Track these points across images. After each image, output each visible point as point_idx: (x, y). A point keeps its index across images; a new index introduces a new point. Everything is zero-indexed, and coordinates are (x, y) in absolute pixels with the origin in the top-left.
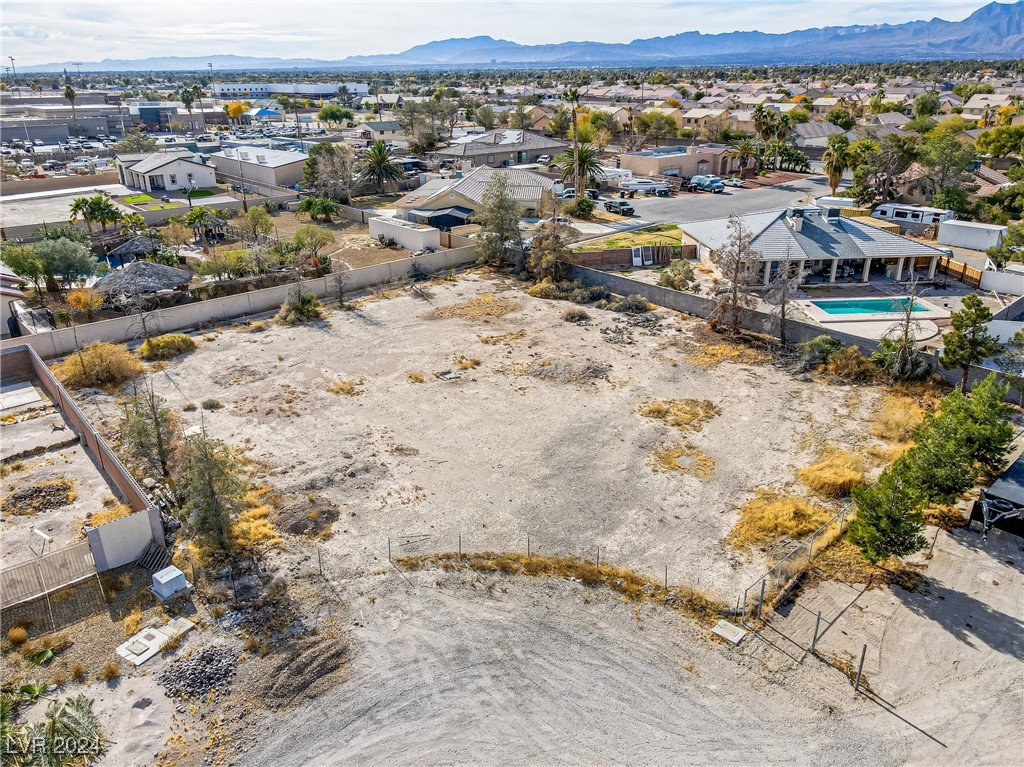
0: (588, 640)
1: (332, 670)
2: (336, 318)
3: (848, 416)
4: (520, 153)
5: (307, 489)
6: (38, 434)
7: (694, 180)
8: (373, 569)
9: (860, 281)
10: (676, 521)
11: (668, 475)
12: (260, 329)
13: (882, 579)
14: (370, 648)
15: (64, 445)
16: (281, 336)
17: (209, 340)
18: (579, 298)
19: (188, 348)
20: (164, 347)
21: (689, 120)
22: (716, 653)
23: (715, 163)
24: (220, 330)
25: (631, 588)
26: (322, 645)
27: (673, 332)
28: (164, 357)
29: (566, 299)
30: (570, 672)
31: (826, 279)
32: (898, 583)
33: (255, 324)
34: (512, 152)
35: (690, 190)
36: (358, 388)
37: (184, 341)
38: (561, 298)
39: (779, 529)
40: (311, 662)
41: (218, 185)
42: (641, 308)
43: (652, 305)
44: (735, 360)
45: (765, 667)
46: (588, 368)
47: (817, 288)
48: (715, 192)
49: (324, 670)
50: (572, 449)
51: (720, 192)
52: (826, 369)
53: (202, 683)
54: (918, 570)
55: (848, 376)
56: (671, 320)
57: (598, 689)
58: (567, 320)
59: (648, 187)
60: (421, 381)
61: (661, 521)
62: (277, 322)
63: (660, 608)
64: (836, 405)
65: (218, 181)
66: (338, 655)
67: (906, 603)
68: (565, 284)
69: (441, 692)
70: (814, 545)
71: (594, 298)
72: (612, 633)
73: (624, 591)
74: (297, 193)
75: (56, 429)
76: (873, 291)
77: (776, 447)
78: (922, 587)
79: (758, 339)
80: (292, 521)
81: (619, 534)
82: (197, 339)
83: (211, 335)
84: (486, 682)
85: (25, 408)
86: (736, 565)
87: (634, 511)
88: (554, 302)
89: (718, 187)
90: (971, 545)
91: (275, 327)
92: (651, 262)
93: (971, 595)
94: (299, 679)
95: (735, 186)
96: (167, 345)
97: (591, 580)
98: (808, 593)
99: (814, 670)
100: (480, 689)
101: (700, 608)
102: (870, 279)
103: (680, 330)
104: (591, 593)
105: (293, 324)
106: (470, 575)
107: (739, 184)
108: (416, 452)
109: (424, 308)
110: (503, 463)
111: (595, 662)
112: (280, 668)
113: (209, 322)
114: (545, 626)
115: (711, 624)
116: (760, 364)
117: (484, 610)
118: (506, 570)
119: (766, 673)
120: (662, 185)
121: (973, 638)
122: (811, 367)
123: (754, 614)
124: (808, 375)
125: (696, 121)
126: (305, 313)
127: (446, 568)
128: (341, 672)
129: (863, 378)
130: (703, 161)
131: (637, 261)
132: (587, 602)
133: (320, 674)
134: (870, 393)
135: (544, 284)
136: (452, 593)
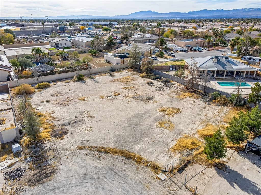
0: (121, 175)
1: (49, 177)
2: (88, 81)
3: (218, 115)
4: (149, 40)
5: (62, 125)
6: (3, 106)
7: (194, 48)
8: (71, 149)
9: (233, 77)
10: (158, 142)
11: (160, 129)
12: (68, 82)
13: (213, 165)
14: (62, 171)
15: (8, 109)
16: (73, 84)
17: (54, 85)
18: (152, 78)
19: (48, 86)
20: (42, 86)
21: (197, 32)
22: (157, 183)
23: (201, 44)
24: (58, 82)
25: (138, 160)
26: (49, 169)
27: (175, 88)
28: (41, 88)
29: (149, 78)
30: (113, 184)
31: (223, 76)
32: (217, 167)
33: (67, 81)
34: (147, 40)
35: (193, 51)
36: (86, 99)
37: (47, 84)
38: (148, 78)
39: (186, 147)
40: (44, 174)
41: (72, 46)
42: (168, 82)
43: (172, 81)
44: (190, 97)
45: (169, 188)
46: (148, 97)
47: (220, 78)
48: (199, 51)
49: (47, 176)
50: (136, 119)
51: (201, 51)
52: (215, 101)
53: (14, 177)
54: (225, 163)
55: (221, 103)
56: (176, 85)
57: (119, 190)
58: (147, 84)
59: (181, 49)
60: (103, 98)
61: (154, 142)
62: (72, 81)
63: (145, 167)
64: (215, 112)
65: (72, 45)
66: (52, 172)
67: (218, 173)
68: (149, 74)
69: (75, 186)
70: (195, 152)
71: (156, 78)
72: (129, 173)
73: (136, 161)
74: (89, 48)
75: (8, 105)
76: (236, 80)
77: (194, 123)
78: (224, 169)
79: (198, 92)
80: (55, 134)
81: (140, 145)
82: (51, 84)
83: (55, 83)
84: (89, 184)
85: (3, 99)
86: (171, 157)
87: (147, 138)
88: (146, 79)
89: (200, 50)
90: (244, 156)
91: (72, 82)
92: (175, 69)
93: (239, 172)
94: (39, 179)
95: (206, 50)
96: (43, 85)
97: (128, 157)
98: (189, 167)
99: (184, 191)
100: (87, 186)
101: (156, 169)
102: (236, 76)
103: (177, 88)
104: (127, 161)
105: (76, 81)
106: (96, 153)
107: (207, 49)
108: (94, 117)
109: (111, 79)
110: (116, 122)
111: (121, 182)
112: (35, 175)
113: (56, 80)
114: (111, 170)
115: (158, 174)
116: (197, 99)
117: (96, 163)
118: (106, 152)
119: (169, 191)
120: (185, 49)
121: (236, 186)
122: (211, 100)
123: (171, 172)
124: (209, 103)
125: (199, 32)
126: (80, 79)
127: (90, 150)
128: (51, 177)
129: (225, 104)
130: (197, 43)
131: (171, 69)
132: (125, 163)
133: (45, 178)
134: (226, 109)
135: (144, 74)
136: (89, 157)
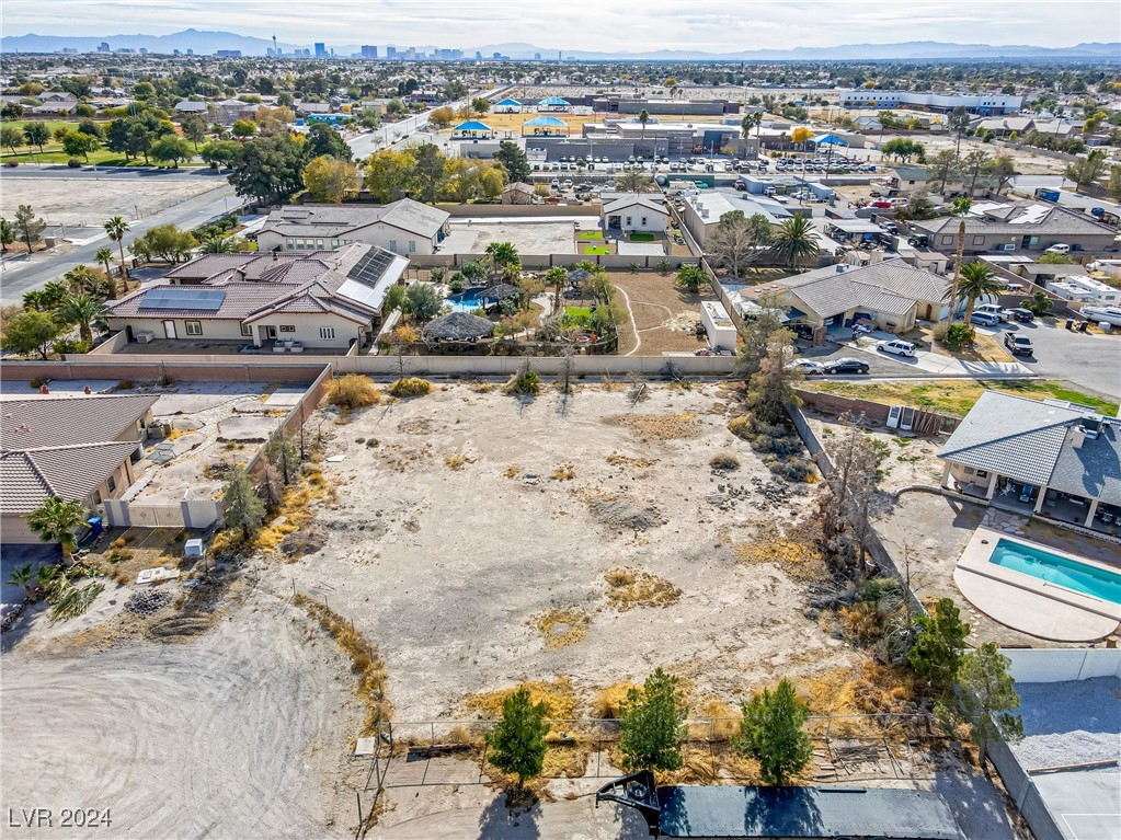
0: (301, 699)
1: (187, 634)
2: (548, 397)
3: (772, 667)
4: (1027, 237)
5: (328, 526)
8: (282, 593)
10: (471, 665)
11: (530, 631)
12: (484, 391)
13: (507, 786)
14: (217, 635)
17: (444, 390)
18: (757, 446)
22: (340, 753)
24: (461, 382)
26: (200, 619)
27: (785, 513)
28: (400, 396)
29: (752, 441)
30: (266, 708)
32: (510, 795)
33: (486, 385)
36: (465, 465)
37: (425, 385)
38: (748, 439)
41: (668, 230)
42: (795, 476)
43: (818, 476)
44: (784, 565)
45: (346, 778)
46: (637, 517)
49: (185, 633)
50: (505, 578)
53: (141, 607)
54: (543, 800)
55: (855, 631)
56: (807, 500)
57: (261, 726)
58: (712, 464)
59: (1118, 321)
60: (511, 477)
61: (462, 659)
62: (501, 388)
63: (362, 709)
64: (785, 652)
65: (673, 226)
66: (198, 629)
67: (489, 809)
68: (762, 426)
69: (206, 677)
71: (771, 450)
72: (318, 704)
73: (362, 686)
74: (702, 255)
77: (652, 656)
78: (520, 809)
80: (293, 543)
81: (419, 652)
83: (450, 386)
84: (228, 685)
86: (446, 714)
87: (459, 642)
88: (736, 441)
91: (496, 392)
92: (910, 427)
94: (169, 630)
97: (360, 667)
100: (220, 688)
103: (794, 514)
104: (347, 676)
105: (508, 393)
106: (314, 625)
108: (416, 530)
109: (621, 409)
111: (284, 712)
112: (171, 619)
114: (297, 678)
115: (366, 736)
116: (800, 580)
117: (289, 649)
118: (334, 633)
119: (340, 781)
122: (835, 605)
123: (395, 747)
124: (819, 613)
126: (525, 389)
127: (311, 614)
128: (189, 639)
129: (869, 640)
131: (892, 422)
132: (337, 679)
133: (180, 633)
134: (846, 659)
135: (744, 419)
136: (291, 629)
